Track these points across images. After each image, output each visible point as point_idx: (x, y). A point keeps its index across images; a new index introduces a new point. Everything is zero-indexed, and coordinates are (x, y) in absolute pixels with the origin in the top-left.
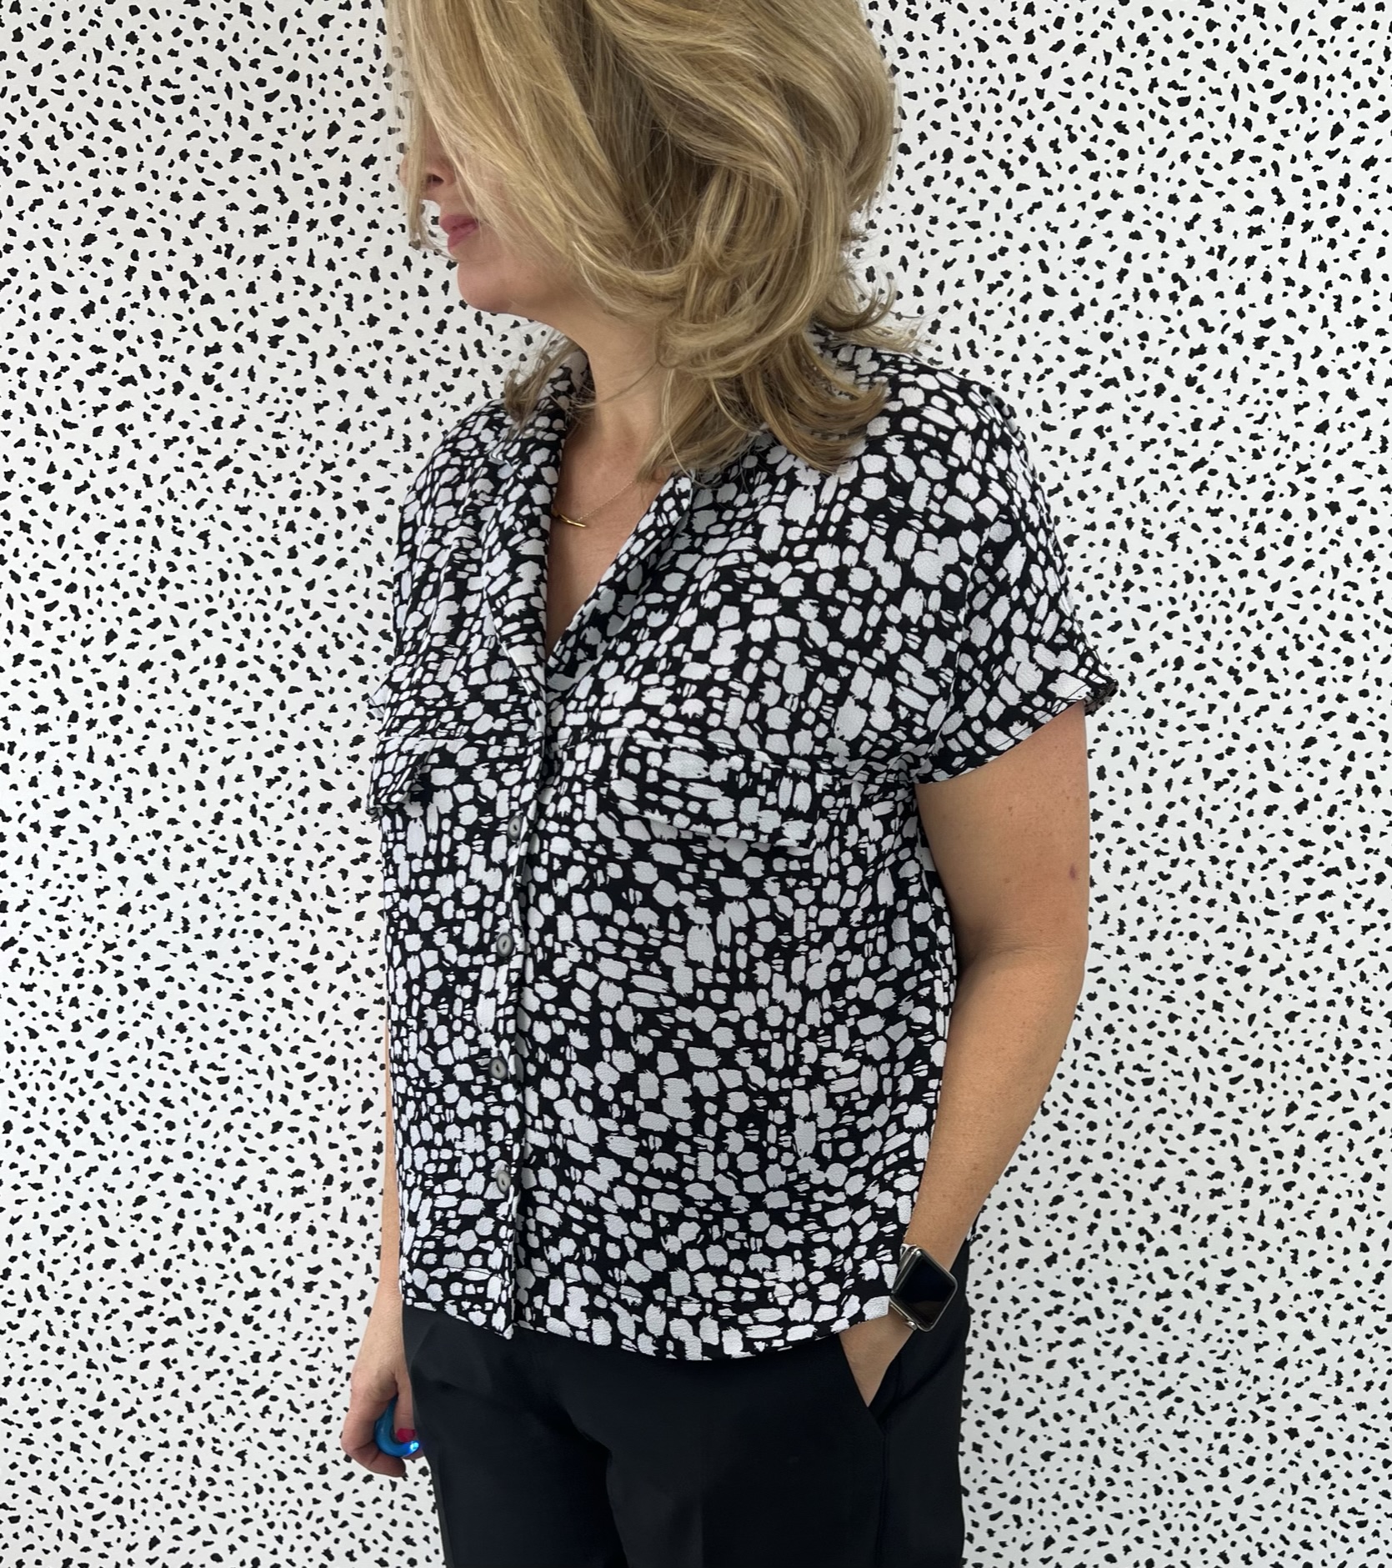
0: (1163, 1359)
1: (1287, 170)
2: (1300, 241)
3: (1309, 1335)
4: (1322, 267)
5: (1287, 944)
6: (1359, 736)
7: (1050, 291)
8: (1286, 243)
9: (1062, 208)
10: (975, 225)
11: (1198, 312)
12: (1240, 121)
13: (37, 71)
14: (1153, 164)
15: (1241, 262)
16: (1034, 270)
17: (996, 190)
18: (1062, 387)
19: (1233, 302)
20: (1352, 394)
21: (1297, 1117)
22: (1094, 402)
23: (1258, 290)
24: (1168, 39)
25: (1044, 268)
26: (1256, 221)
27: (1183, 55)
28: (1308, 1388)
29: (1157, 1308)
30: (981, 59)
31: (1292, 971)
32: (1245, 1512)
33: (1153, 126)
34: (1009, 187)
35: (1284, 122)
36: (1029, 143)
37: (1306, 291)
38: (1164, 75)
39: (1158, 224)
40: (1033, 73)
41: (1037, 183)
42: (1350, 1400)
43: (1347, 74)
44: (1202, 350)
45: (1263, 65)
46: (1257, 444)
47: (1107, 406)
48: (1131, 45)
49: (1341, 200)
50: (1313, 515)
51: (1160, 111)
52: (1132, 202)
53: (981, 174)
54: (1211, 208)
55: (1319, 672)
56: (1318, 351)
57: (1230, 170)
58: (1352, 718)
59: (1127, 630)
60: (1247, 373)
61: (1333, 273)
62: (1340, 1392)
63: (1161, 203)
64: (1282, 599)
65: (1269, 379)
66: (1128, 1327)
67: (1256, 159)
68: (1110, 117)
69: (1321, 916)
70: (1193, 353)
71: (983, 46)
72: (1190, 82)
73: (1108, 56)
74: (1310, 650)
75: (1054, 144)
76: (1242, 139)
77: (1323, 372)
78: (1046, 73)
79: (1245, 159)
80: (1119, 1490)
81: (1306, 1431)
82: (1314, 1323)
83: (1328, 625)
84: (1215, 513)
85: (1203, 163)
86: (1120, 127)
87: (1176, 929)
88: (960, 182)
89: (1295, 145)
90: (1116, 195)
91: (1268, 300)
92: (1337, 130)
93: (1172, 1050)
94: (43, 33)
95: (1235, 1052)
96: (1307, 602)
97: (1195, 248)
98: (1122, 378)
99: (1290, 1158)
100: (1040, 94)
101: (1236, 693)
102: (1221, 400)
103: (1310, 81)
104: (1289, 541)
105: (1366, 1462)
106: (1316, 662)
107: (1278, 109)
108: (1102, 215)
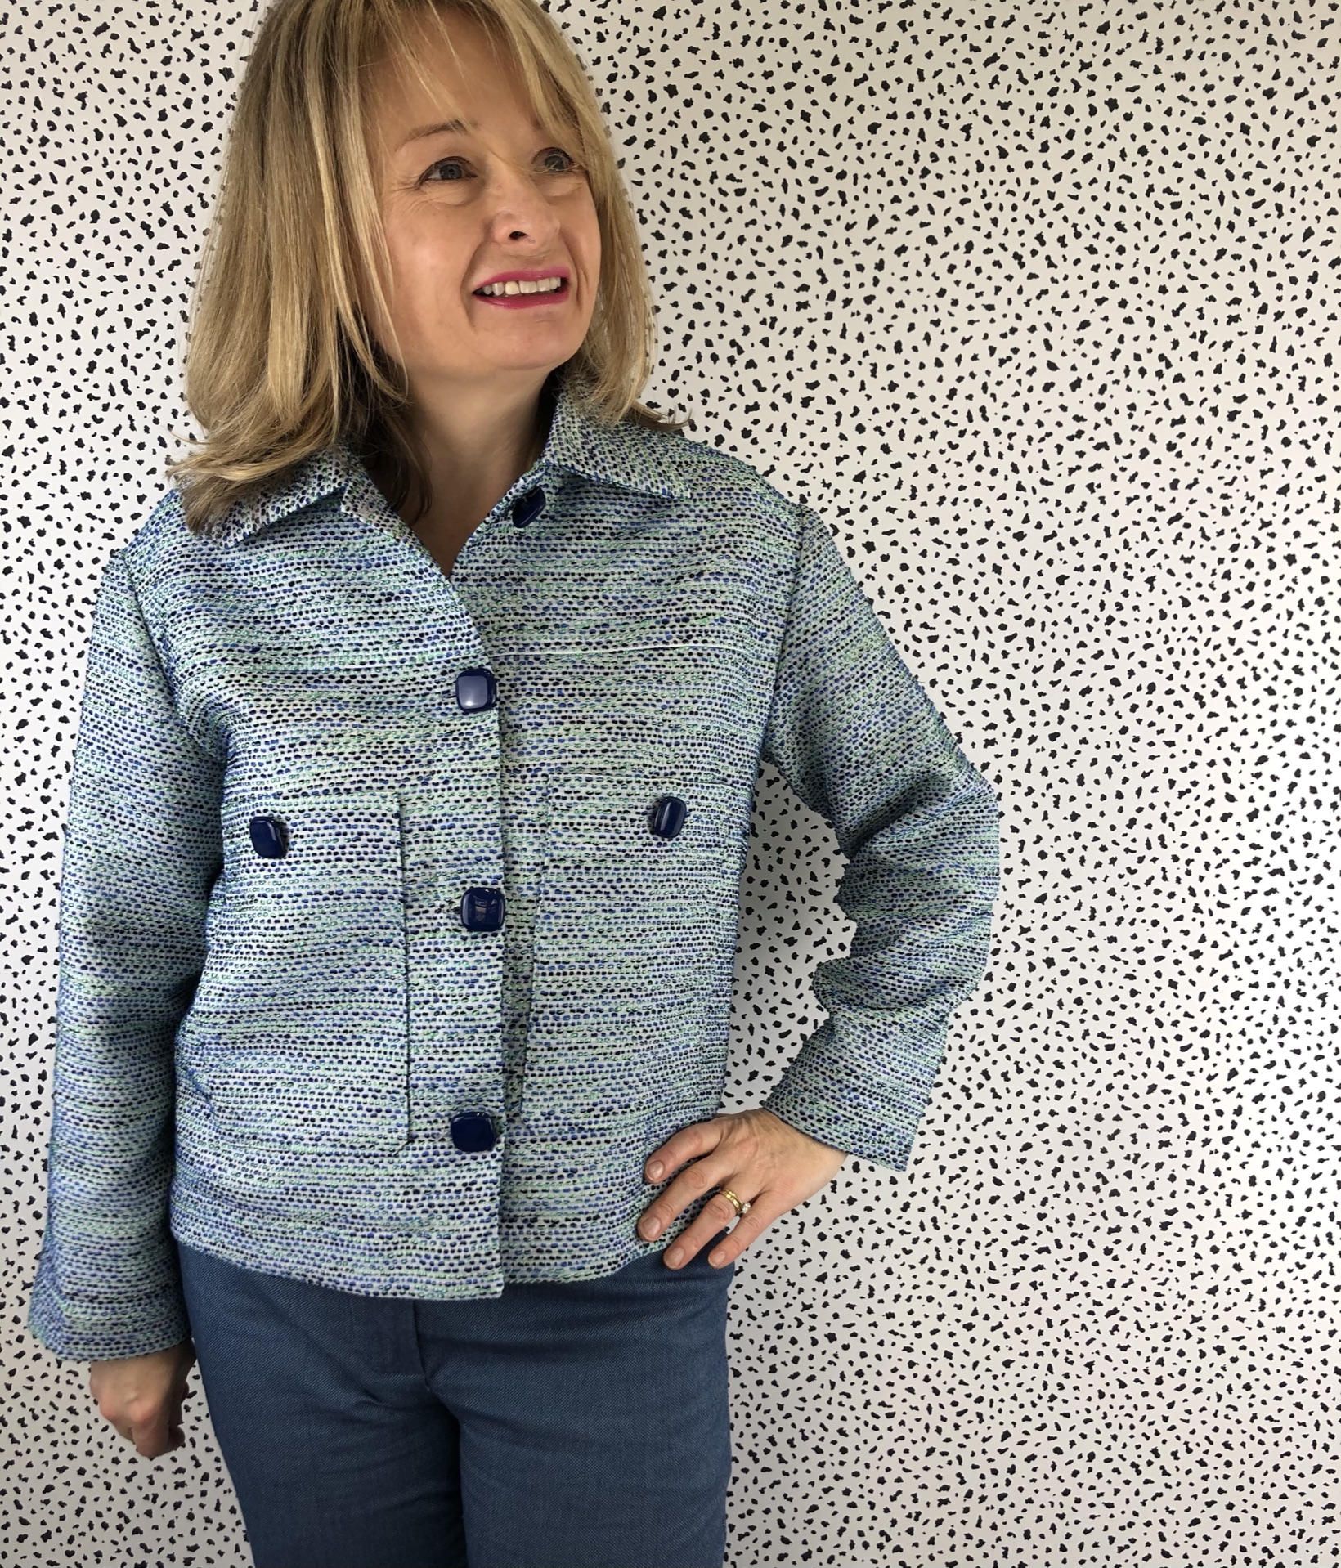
0: (1111, 1284)
1: (1263, 266)
2: (1272, 328)
3: (1238, 1267)
4: (1290, 351)
5: (1235, 933)
6: (1305, 756)
7: (1052, 366)
8: (1259, 330)
9: (1065, 295)
10: (990, 308)
11: (1180, 388)
12: (1224, 224)
13: (178, 147)
14: (1146, 258)
15: (1219, 346)
16: (1040, 348)
17: (1009, 278)
18: (1060, 448)
19: (1211, 380)
20: (1311, 462)
21: (1237, 1082)
22: (1086, 462)
23: (1232, 370)
24: (1165, 151)
25: (1048, 346)
26: (1234, 310)
27: (1177, 165)
28: (1235, 1312)
29: (1109, 1240)
30: (1001, 164)
31: (1238, 956)
32: (1175, 1416)
33: (1148, 227)
34: (1020, 276)
35: (1262, 225)
36: (1040, 238)
37: (1275, 372)
38: (1160, 182)
39: (1149, 311)
40: (1046, 177)
41: (1046, 273)
42: (1270, 1324)
43: (1319, 185)
44: (1182, 420)
45: (1247, 176)
46: (1227, 503)
47: (1098, 466)
48: (1133, 155)
49: (1309, 294)
50: (1272, 565)
51: (1155, 213)
52: (1126, 291)
53: (997, 264)
54: (1194, 298)
55: (1273, 700)
56: (1283, 424)
57: (1214, 266)
58: (1300, 741)
59: (1108, 658)
60: (1219, 442)
61: (1299, 357)
62: (1263, 1317)
63: (1152, 293)
64: (1243, 636)
65: (1239, 447)
66: (1083, 1256)
67: (1237, 257)
68: (1111, 218)
69: (1266, 910)
70: (1174, 423)
71: (1003, 154)
72: (1182, 189)
73: (1112, 165)
74: (1266, 681)
75: (1061, 240)
76: (1226, 239)
77: (1286, 442)
78: (1057, 178)
79: (1227, 257)
80: (1068, 1393)
81: (1232, 1349)
82: (1243, 1257)
83: (1282, 660)
84: (1188, 560)
85: (1190, 260)
86: (1120, 226)
87: (1140, 916)
88: (979, 270)
89: (1272, 245)
90: (1113, 285)
91: (1242, 379)
92: (1309, 233)
93: (1132, 1021)
94: (184, 115)
95: (1186, 1023)
96: (1264, 640)
97: (1181, 333)
98: (1111, 442)
99: (1229, 1116)
100: (1052, 196)
101: (1201, 715)
102: (1197, 464)
103: (1287, 190)
104: (1251, 586)
105: (1283, 1378)
106: (1271, 691)
107: (1258, 214)
108: (1100, 302)
